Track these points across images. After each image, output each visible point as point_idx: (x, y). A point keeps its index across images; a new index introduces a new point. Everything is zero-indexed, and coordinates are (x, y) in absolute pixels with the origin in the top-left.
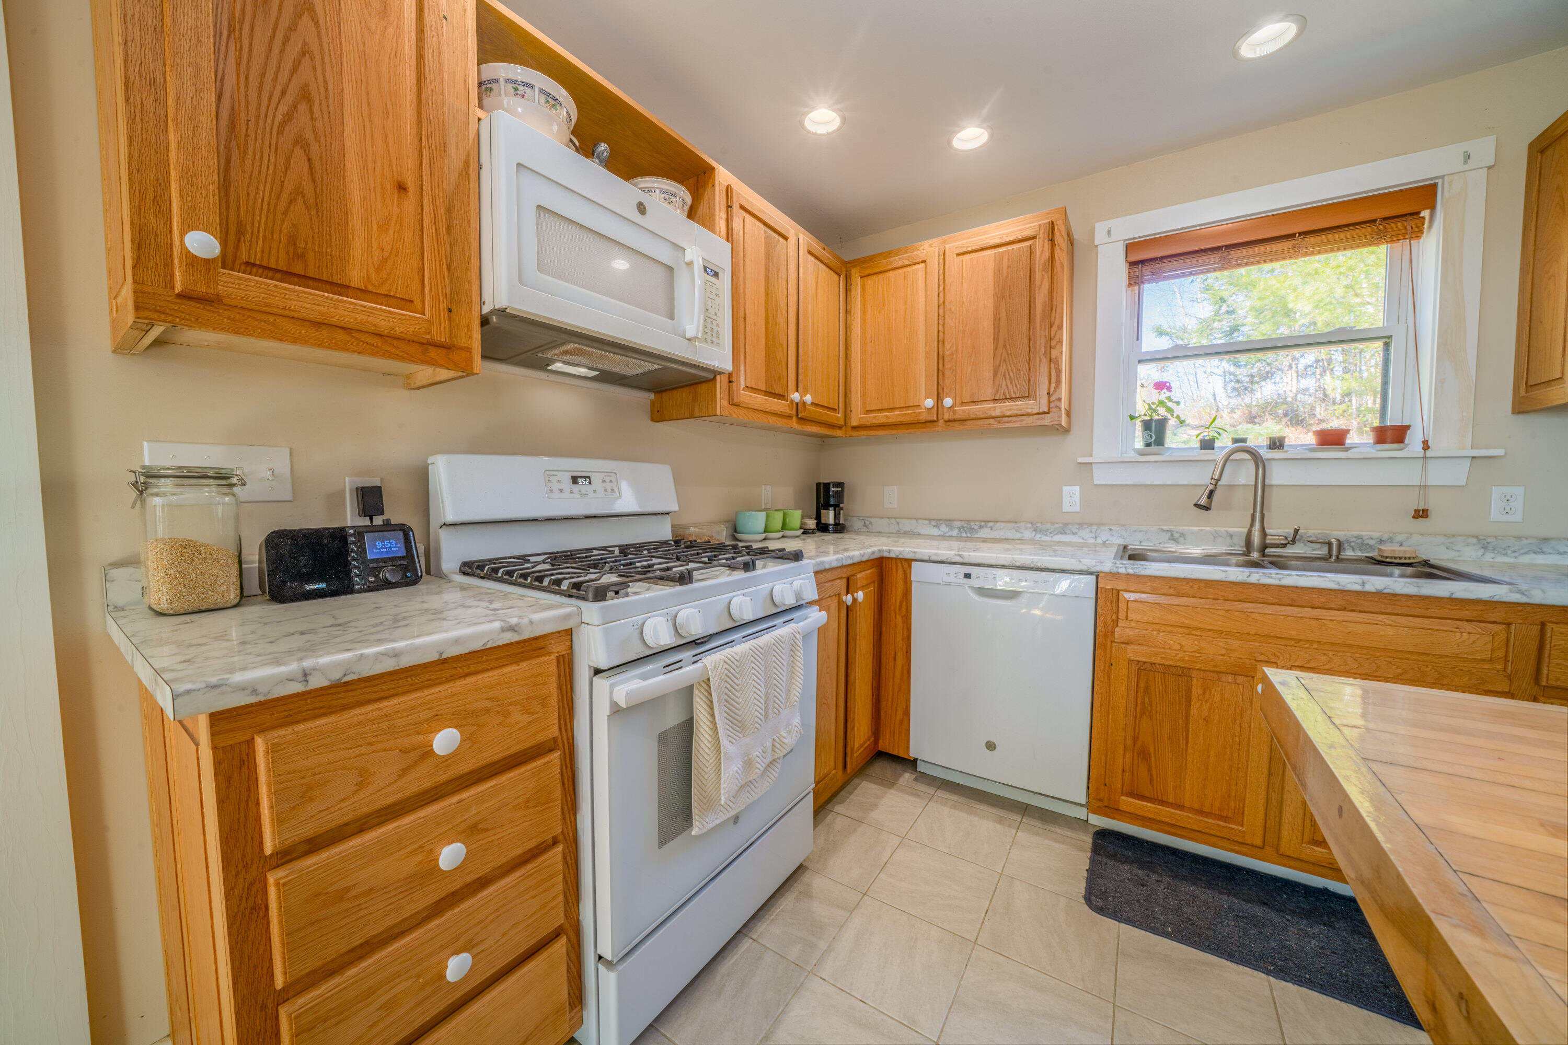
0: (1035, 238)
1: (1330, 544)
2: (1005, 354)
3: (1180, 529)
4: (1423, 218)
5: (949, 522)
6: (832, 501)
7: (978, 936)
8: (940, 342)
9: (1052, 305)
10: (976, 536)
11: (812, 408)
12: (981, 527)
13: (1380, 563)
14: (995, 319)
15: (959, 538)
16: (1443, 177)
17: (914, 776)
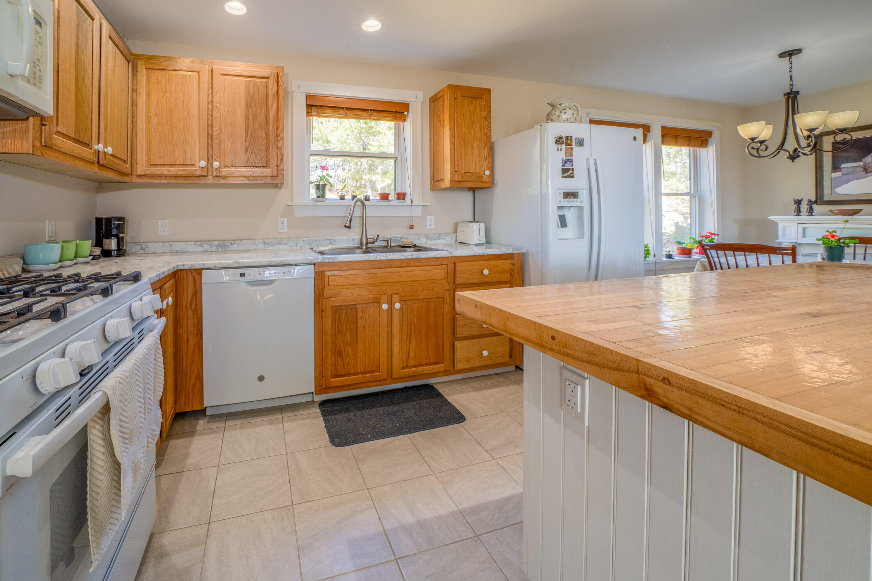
0: (268, 78)
1: (388, 241)
2: (252, 140)
3: (334, 238)
4: (405, 115)
5: (210, 242)
6: (114, 232)
7: (292, 500)
8: (210, 126)
9: (278, 118)
10: (228, 250)
11: (110, 158)
12: (232, 244)
13: (402, 247)
14: (246, 118)
15: (217, 252)
16: (411, 102)
17: (206, 420)
